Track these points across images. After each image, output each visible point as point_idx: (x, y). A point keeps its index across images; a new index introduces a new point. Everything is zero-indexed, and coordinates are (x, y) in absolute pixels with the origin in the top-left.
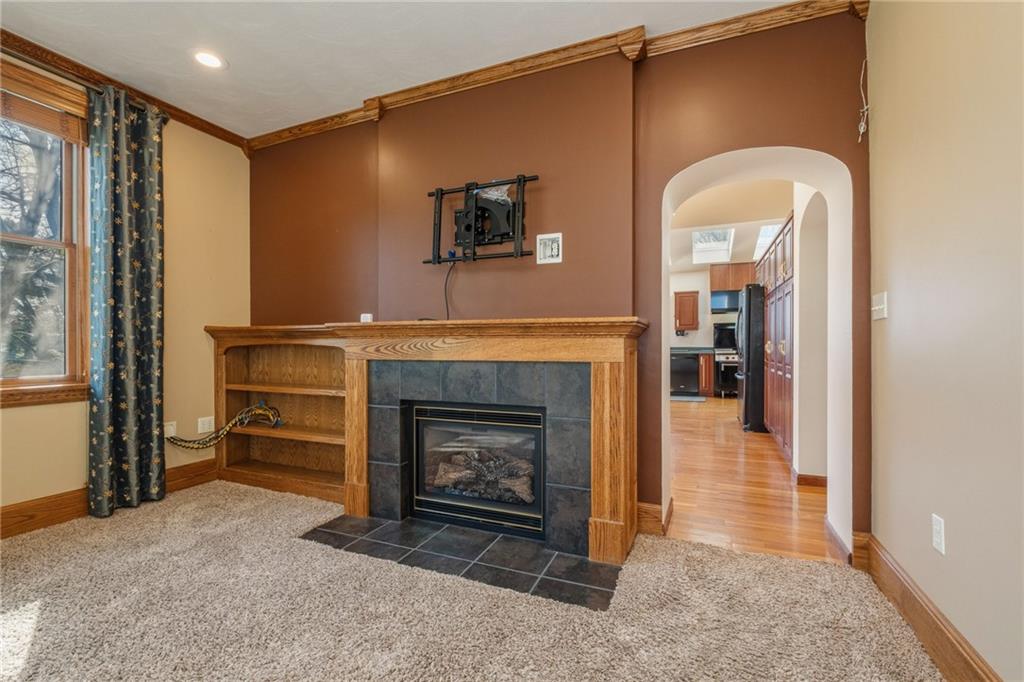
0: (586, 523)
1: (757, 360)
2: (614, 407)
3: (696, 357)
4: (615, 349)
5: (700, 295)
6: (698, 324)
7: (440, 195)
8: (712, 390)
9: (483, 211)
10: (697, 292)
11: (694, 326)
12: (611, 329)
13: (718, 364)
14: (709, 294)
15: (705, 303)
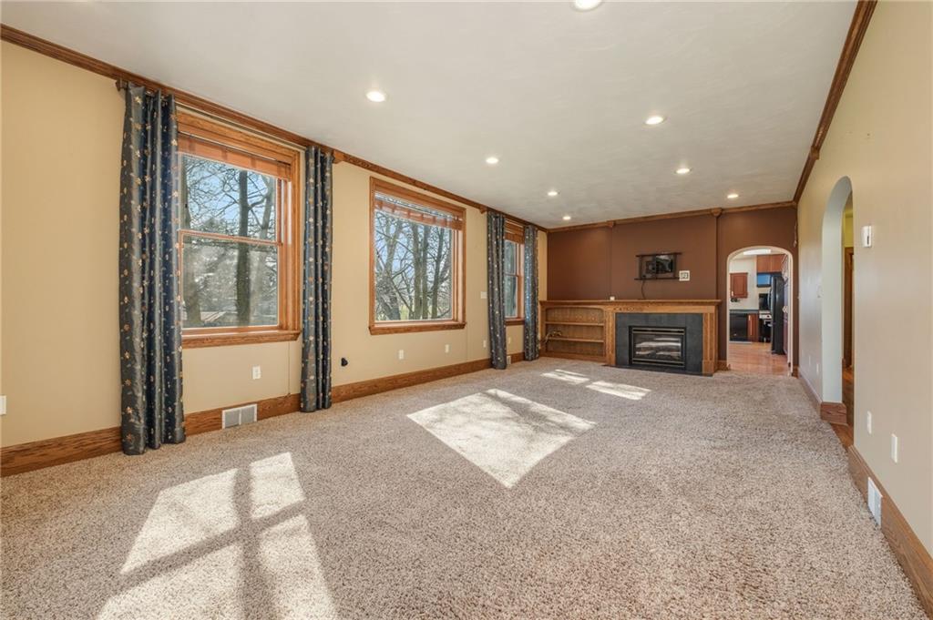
0: (701, 363)
1: (779, 316)
2: (711, 327)
3: (746, 316)
4: (712, 309)
5: (749, 276)
6: (747, 294)
7: (642, 256)
8: (758, 337)
9: (659, 263)
10: (747, 274)
11: (744, 295)
12: (710, 304)
13: (761, 320)
14: (755, 274)
15: (752, 281)
